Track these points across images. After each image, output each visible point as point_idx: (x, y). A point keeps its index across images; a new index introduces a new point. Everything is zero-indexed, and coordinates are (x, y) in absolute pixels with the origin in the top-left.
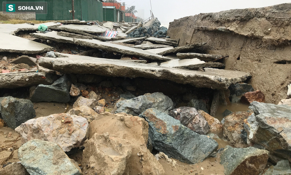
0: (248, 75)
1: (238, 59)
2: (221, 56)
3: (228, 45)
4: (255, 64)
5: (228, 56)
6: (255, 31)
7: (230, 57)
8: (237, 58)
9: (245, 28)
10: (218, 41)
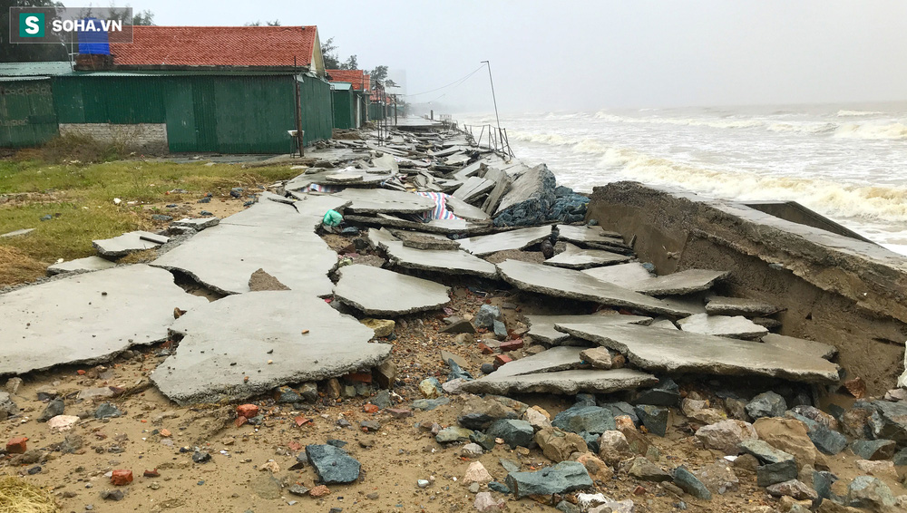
0: (834, 351)
1: (809, 317)
2: (774, 309)
3: (783, 288)
4: (843, 335)
5: (787, 309)
6: (841, 288)
7: (790, 311)
8: (806, 316)
9: (820, 276)
10: (757, 275)
